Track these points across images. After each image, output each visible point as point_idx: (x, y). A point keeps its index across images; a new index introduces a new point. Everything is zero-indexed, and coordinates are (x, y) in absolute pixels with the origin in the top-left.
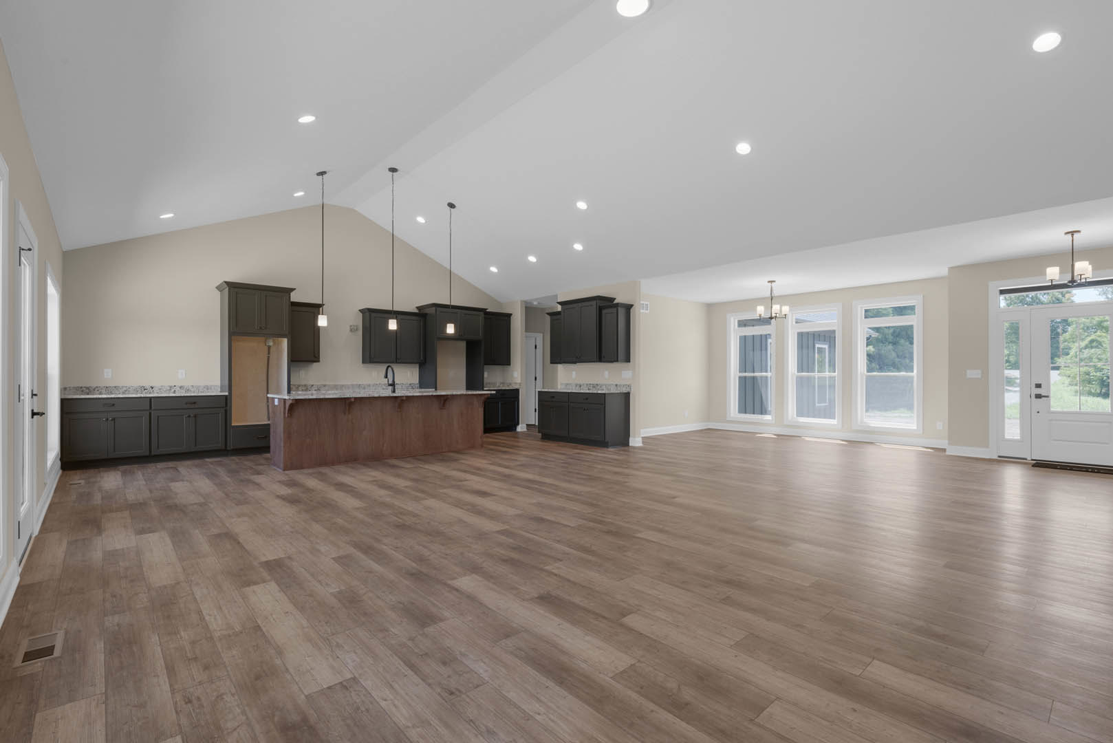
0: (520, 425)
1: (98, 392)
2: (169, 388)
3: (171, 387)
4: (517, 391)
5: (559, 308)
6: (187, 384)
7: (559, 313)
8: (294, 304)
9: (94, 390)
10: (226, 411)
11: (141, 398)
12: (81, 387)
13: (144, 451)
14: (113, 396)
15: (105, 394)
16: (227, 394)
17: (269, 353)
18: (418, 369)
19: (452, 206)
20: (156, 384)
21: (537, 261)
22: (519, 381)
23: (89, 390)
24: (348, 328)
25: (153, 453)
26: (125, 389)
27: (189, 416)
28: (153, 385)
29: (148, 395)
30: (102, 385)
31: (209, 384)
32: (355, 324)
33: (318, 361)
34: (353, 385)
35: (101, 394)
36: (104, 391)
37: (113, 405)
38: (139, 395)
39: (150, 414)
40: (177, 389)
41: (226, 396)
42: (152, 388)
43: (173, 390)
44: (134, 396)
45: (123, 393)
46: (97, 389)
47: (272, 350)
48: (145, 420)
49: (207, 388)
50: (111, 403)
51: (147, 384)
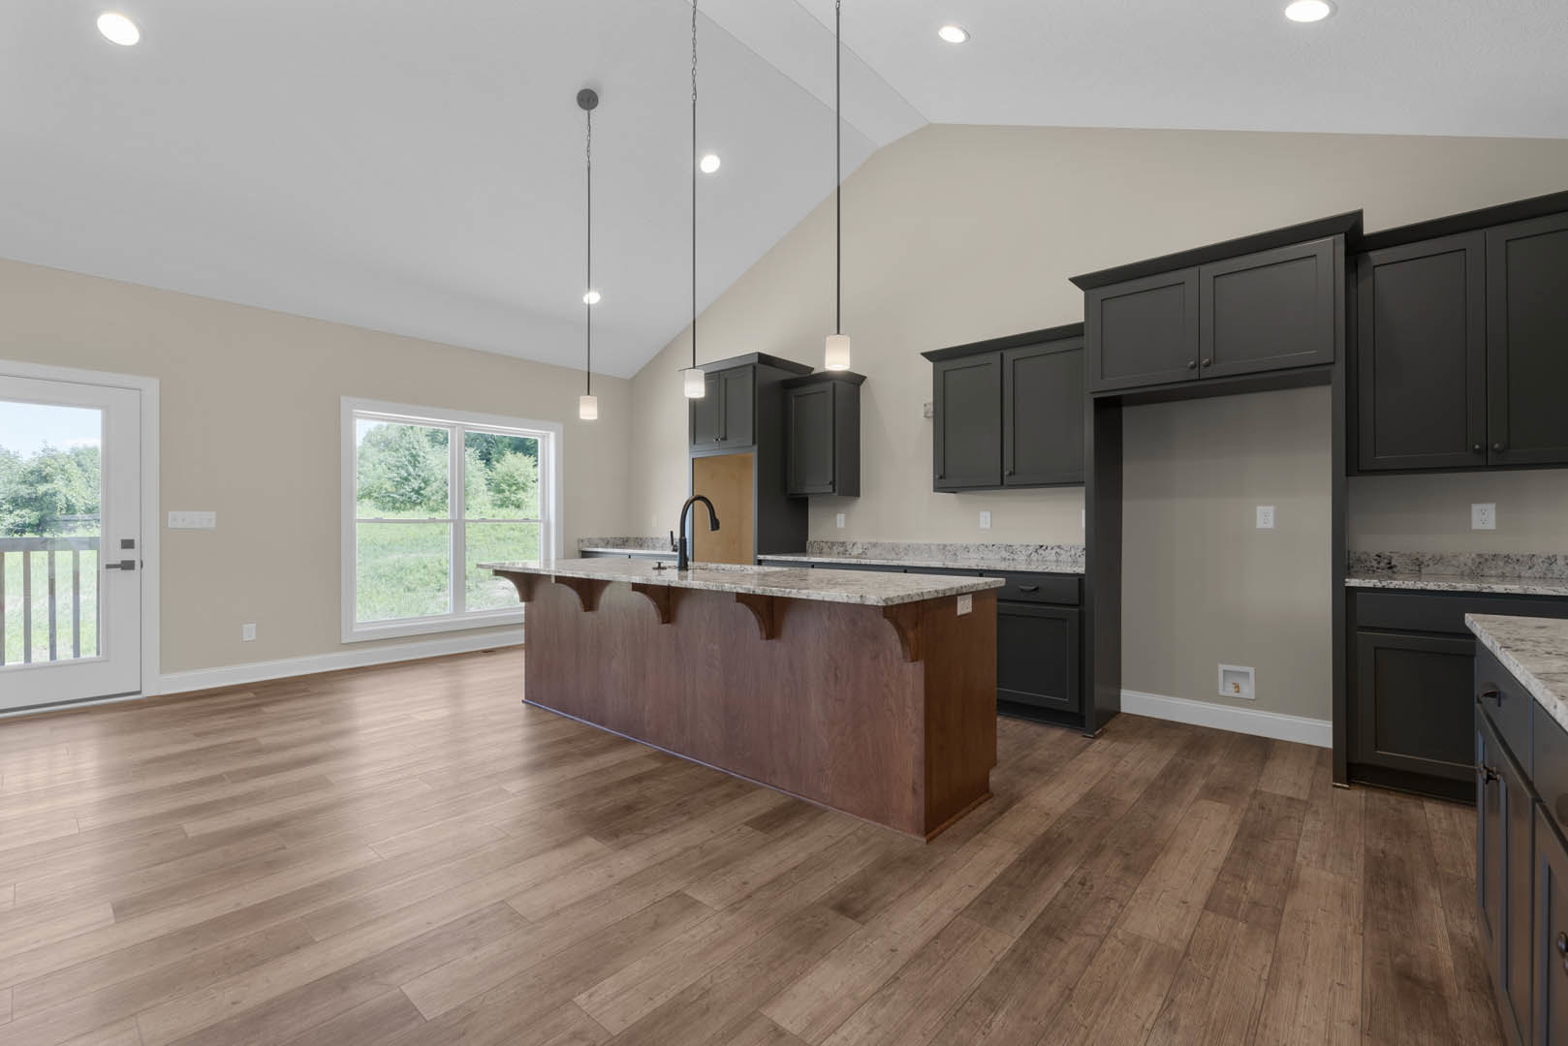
34: (929, 546)
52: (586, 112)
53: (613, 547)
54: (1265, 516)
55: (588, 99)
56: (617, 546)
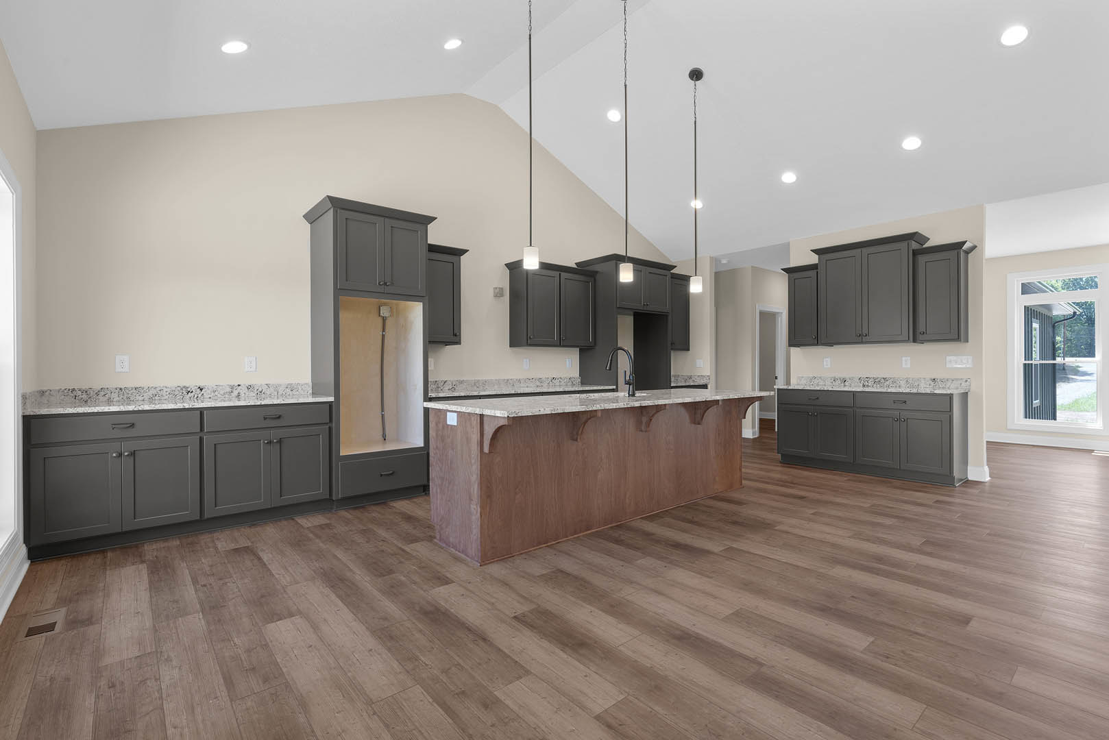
1: (104, 399)
2: (229, 389)
3: (232, 387)
5: (814, 259)
6: (259, 381)
7: (813, 267)
8: (433, 249)
9: (98, 395)
10: (330, 429)
11: (184, 409)
12: (74, 390)
13: (189, 513)
14: (131, 408)
15: (119, 403)
16: (331, 399)
17: (384, 330)
18: (578, 358)
19: (696, 75)
20: (207, 382)
21: (797, 181)
22: (706, 372)
23: (87, 396)
24: (491, 293)
25: (207, 516)
26: (154, 392)
27: (270, 442)
28: (202, 385)
29: (197, 405)
30: (113, 384)
31: (293, 381)
32: (501, 286)
33: (459, 343)
35: (109, 402)
36: (115, 396)
37: (133, 425)
38: (179, 406)
39: (201, 440)
40: (243, 390)
41: (330, 404)
42: (201, 390)
43: (235, 393)
44: (171, 406)
45: (151, 400)
46: (102, 393)
47: (388, 323)
48: (191, 453)
49: (292, 388)
50: (128, 421)
51: (192, 383)
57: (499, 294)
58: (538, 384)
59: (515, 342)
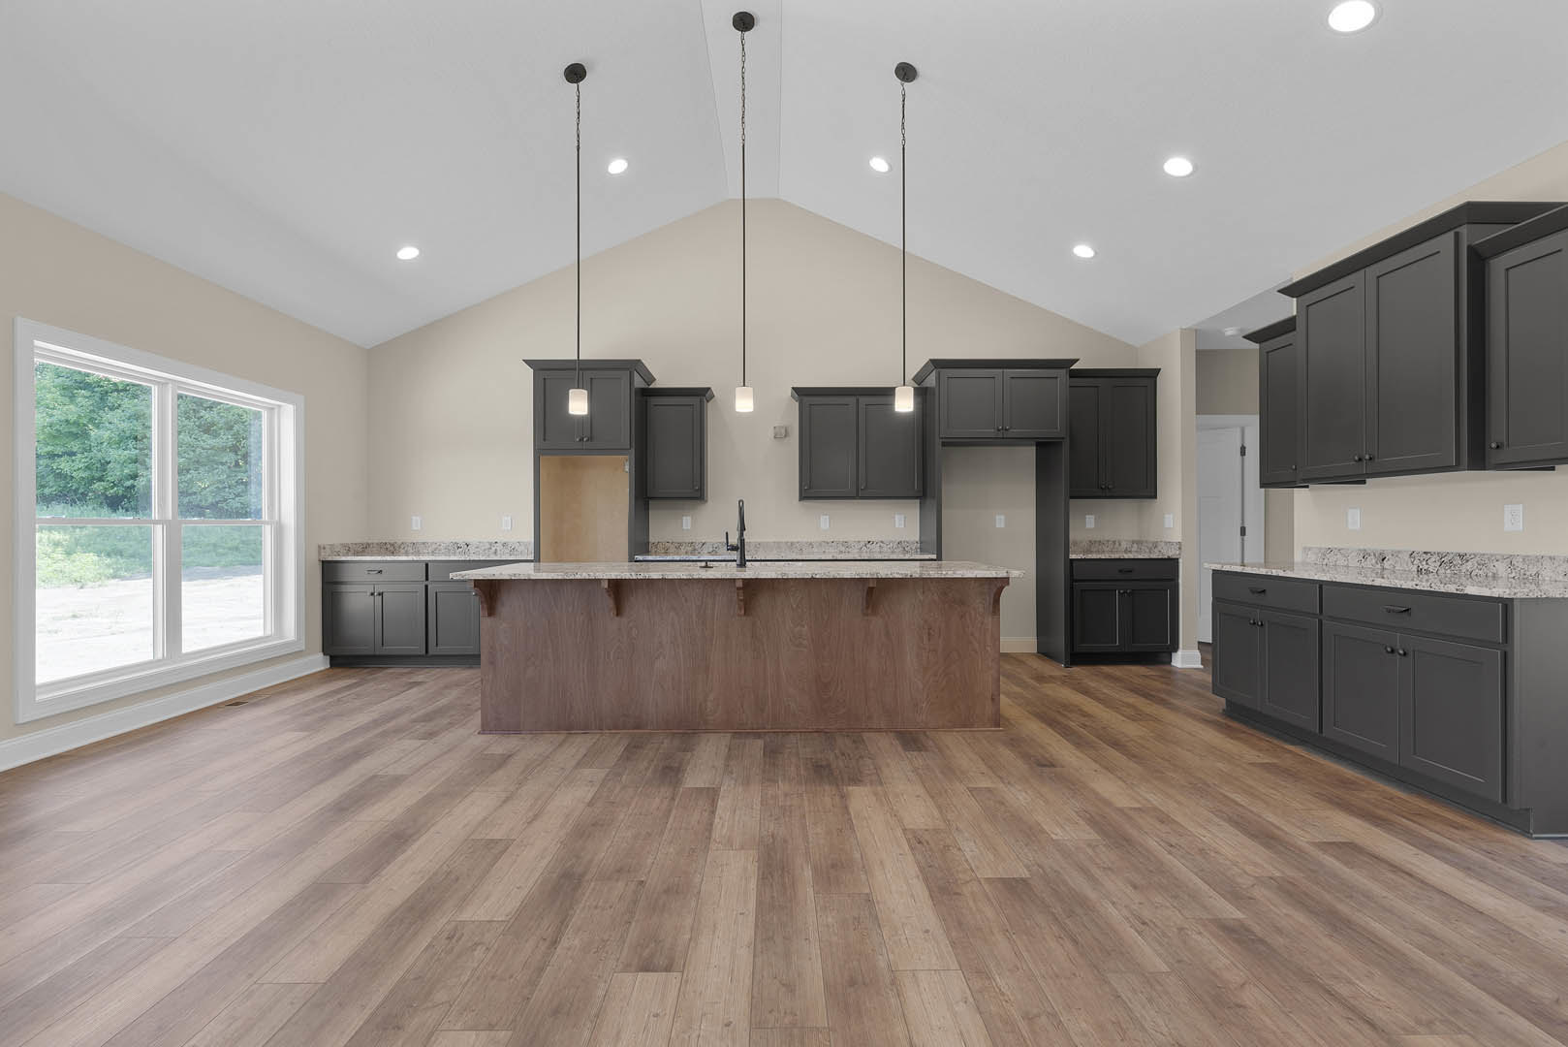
0: (1180, 652)
1: (403, 551)
2: (488, 546)
3: (491, 544)
4: (1172, 564)
7: (1287, 326)
9: (400, 547)
13: (418, 648)
18: (918, 511)
19: (906, 72)
20: (473, 539)
21: (1196, 168)
22: (1177, 537)
24: (771, 433)
25: (430, 653)
26: (434, 546)
32: (783, 423)
33: (705, 498)
37: (380, 572)
39: (426, 587)
48: (420, 597)
51: (461, 540)
52: (576, 85)
53: (354, 555)
54: (1000, 521)
55: (575, 73)
56: (357, 553)
57: (781, 435)
58: (843, 549)
59: (807, 494)
